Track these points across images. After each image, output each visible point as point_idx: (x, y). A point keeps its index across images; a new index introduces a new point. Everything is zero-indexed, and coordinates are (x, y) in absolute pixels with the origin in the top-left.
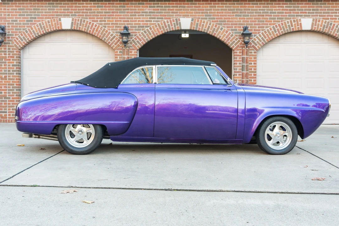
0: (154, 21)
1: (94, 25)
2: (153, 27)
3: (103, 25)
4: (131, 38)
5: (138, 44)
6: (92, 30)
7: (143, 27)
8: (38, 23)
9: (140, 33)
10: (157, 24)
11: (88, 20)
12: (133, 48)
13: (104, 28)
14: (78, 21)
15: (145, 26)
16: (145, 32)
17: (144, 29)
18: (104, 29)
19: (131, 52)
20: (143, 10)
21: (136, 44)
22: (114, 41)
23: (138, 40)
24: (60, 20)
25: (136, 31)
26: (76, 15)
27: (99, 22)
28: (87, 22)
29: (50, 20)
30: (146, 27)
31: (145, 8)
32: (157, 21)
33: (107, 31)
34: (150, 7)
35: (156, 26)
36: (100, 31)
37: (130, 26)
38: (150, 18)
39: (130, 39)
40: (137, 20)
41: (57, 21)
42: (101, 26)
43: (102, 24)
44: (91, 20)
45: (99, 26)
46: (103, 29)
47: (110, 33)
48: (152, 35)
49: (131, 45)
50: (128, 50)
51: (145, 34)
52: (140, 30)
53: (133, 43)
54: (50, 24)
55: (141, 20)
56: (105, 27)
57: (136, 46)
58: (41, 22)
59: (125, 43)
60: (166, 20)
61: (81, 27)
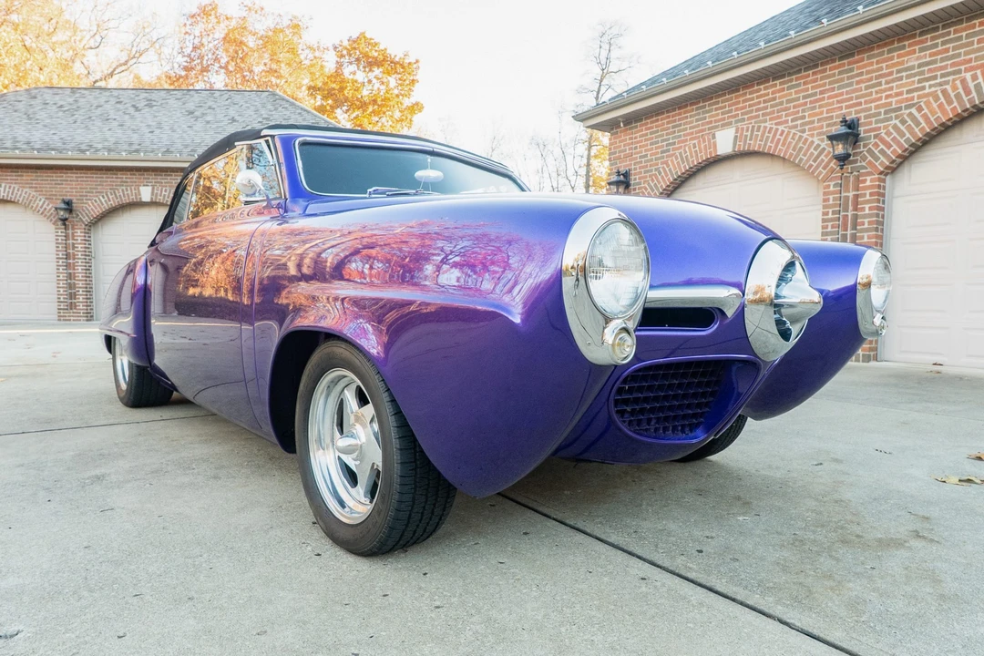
0: (930, 86)
1: (779, 132)
2: (928, 104)
3: (799, 128)
4: (865, 146)
5: (882, 158)
6: (773, 145)
7: (900, 109)
8: (677, 152)
9: (890, 128)
10: (939, 93)
11: (767, 124)
12: (869, 170)
13: (799, 134)
14: (747, 131)
15: (903, 105)
16: (903, 122)
17: (902, 115)
18: (801, 137)
19: (865, 181)
20: (902, 63)
21: (877, 159)
22: (823, 160)
23: (882, 146)
24: (714, 137)
25: (879, 125)
26: (744, 120)
27: (790, 124)
28: (765, 127)
29: (696, 141)
30: (907, 107)
31: (906, 59)
32: (940, 84)
33: (806, 140)
34: (921, 50)
35: (937, 99)
36: (790, 143)
37: (862, 115)
38: (919, 81)
39: (862, 150)
40: (884, 95)
41: (709, 141)
42: (793, 131)
43: (796, 126)
44: (774, 122)
45: (789, 132)
46: (797, 138)
47: (813, 142)
48: (923, 127)
49: (864, 164)
50: (858, 177)
51: (902, 128)
52: (890, 119)
53: (870, 158)
54: (697, 149)
55: (895, 91)
56: (803, 131)
57: (877, 164)
58: (682, 150)
59: (843, 159)
60: (968, 76)
61: (752, 142)
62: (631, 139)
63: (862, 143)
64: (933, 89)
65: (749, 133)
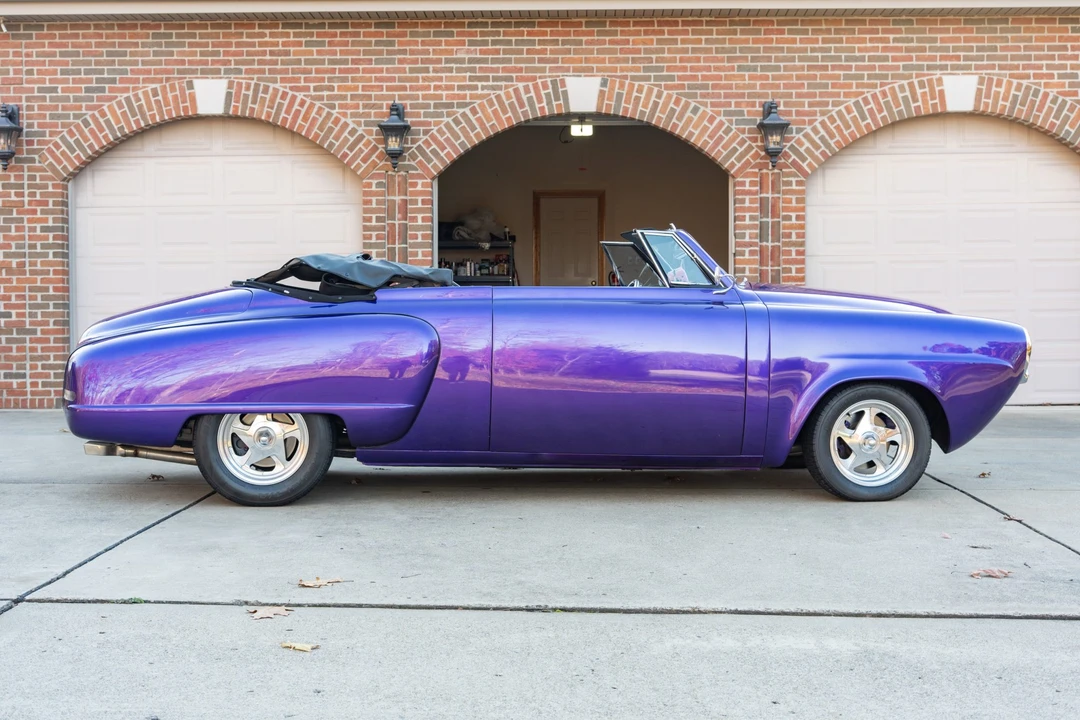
0: (483, 88)
1: (298, 101)
2: (481, 106)
3: (325, 102)
4: (414, 141)
5: (435, 161)
6: (290, 118)
7: (450, 105)
8: (122, 97)
9: (442, 126)
10: (493, 96)
11: (277, 86)
12: (420, 171)
13: (327, 110)
14: (248, 89)
15: (455, 102)
16: (456, 121)
17: (454, 113)
18: (329, 115)
19: (415, 185)
20: (451, 52)
21: (429, 160)
22: (361, 150)
23: (434, 146)
24: (190, 85)
25: (429, 119)
26: (239, 71)
27: (312, 93)
28: (276, 90)
29: (157, 86)
30: (460, 105)
31: (455, 48)
32: (493, 88)
33: (337, 121)
34: (472, 43)
35: (491, 104)
36: (315, 119)
37: (408, 102)
38: (471, 79)
39: (409, 145)
40: (432, 84)
41: (182, 90)
42: (318, 104)
43: (321, 98)
44: (288, 85)
45: (312, 106)
46: (324, 114)
47: (346, 125)
48: (479, 133)
49: (413, 163)
50: (405, 179)
51: (457, 129)
52: (441, 115)
53: (420, 158)
54: (160, 98)
55: (444, 83)
56: (333, 107)
57: (429, 166)
58: (131, 94)
59: (395, 156)
60: (521, 85)
61: (256, 107)
62: (16, 54)
63: (409, 138)
64: (486, 92)
65: (251, 93)
